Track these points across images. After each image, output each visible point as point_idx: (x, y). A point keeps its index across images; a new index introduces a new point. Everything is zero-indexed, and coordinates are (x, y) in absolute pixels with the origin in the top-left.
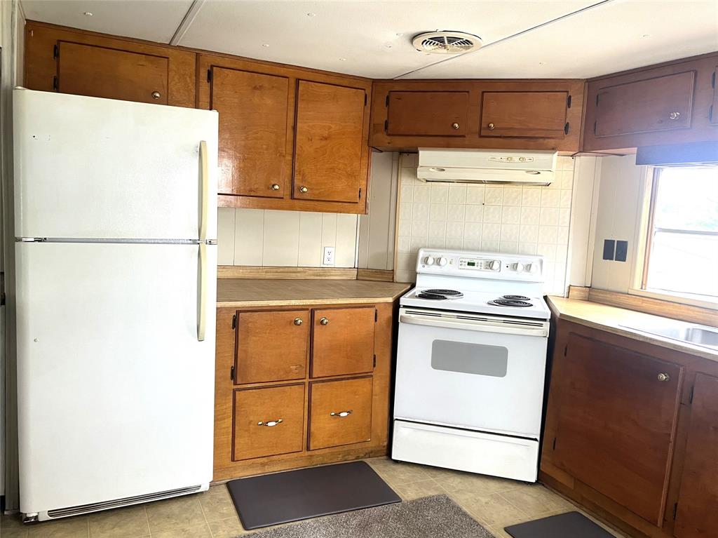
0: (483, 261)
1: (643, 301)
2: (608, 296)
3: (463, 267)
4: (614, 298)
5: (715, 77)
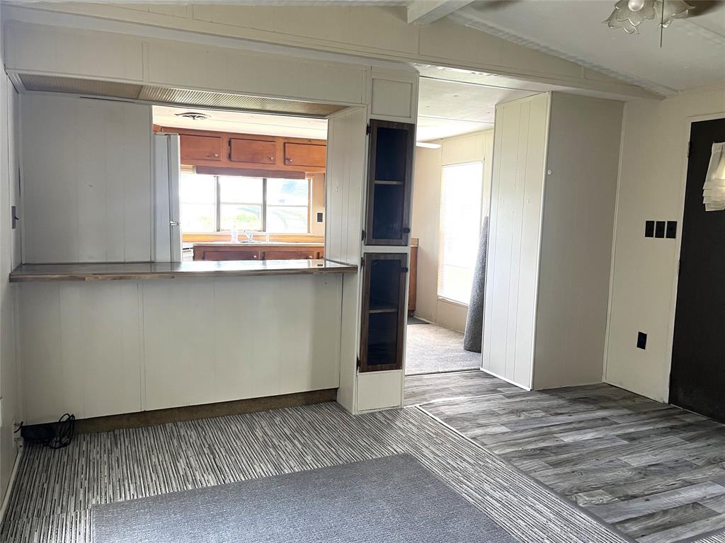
5: (230, 142)
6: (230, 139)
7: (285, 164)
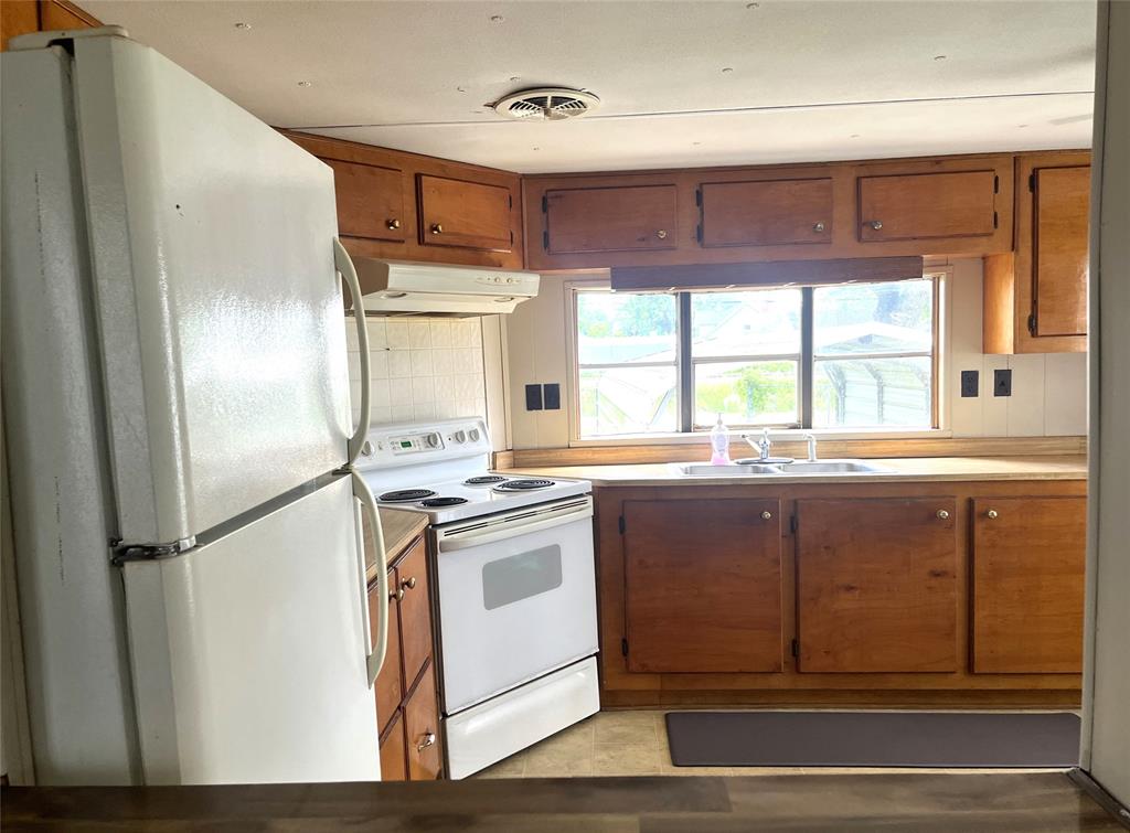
0: (417, 437)
1: (594, 452)
2: (544, 455)
3: (397, 452)
4: (553, 456)
5: (699, 195)
6: (701, 184)
7: (859, 239)
